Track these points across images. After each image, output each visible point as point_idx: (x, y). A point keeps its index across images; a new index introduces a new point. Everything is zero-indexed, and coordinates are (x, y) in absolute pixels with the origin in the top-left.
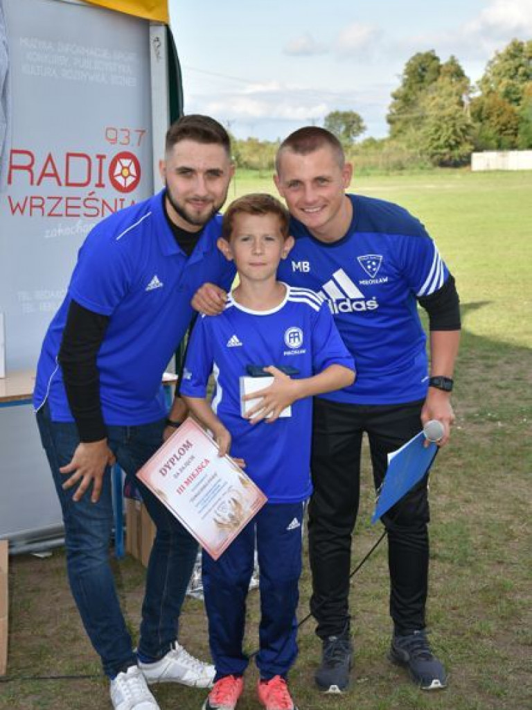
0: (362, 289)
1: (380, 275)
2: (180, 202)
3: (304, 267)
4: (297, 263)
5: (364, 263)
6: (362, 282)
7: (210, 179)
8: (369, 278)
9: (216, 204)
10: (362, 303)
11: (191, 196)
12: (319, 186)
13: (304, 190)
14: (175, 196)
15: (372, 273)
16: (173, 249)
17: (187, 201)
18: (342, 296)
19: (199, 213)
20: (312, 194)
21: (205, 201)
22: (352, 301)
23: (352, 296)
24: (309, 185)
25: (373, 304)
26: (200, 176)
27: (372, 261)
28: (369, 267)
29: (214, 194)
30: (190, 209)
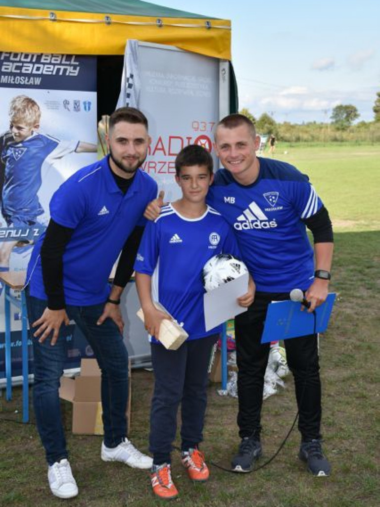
0: (266, 214)
1: (278, 205)
2: (119, 159)
3: (231, 200)
4: (227, 198)
5: (267, 197)
6: (267, 210)
7: (137, 144)
8: (270, 207)
9: (141, 159)
10: (267, 223)
11: (126, 155)
12: (240, 148)
13: (231, 150)
14: (115, 155)
15: (273, 203)
16: (116, 189)
17: (124, 158)
18: (255, 219)
19: (130, 165)
20: (235, 152)
21: (134, 157)
22: (261, 221)
23: (261, 219)
24: (233, 147)
25: (273, 224)
26: (131, 143)
27: (273, 196)
28: (271, 200)
29: (139, 153)
30: (125, 163)
